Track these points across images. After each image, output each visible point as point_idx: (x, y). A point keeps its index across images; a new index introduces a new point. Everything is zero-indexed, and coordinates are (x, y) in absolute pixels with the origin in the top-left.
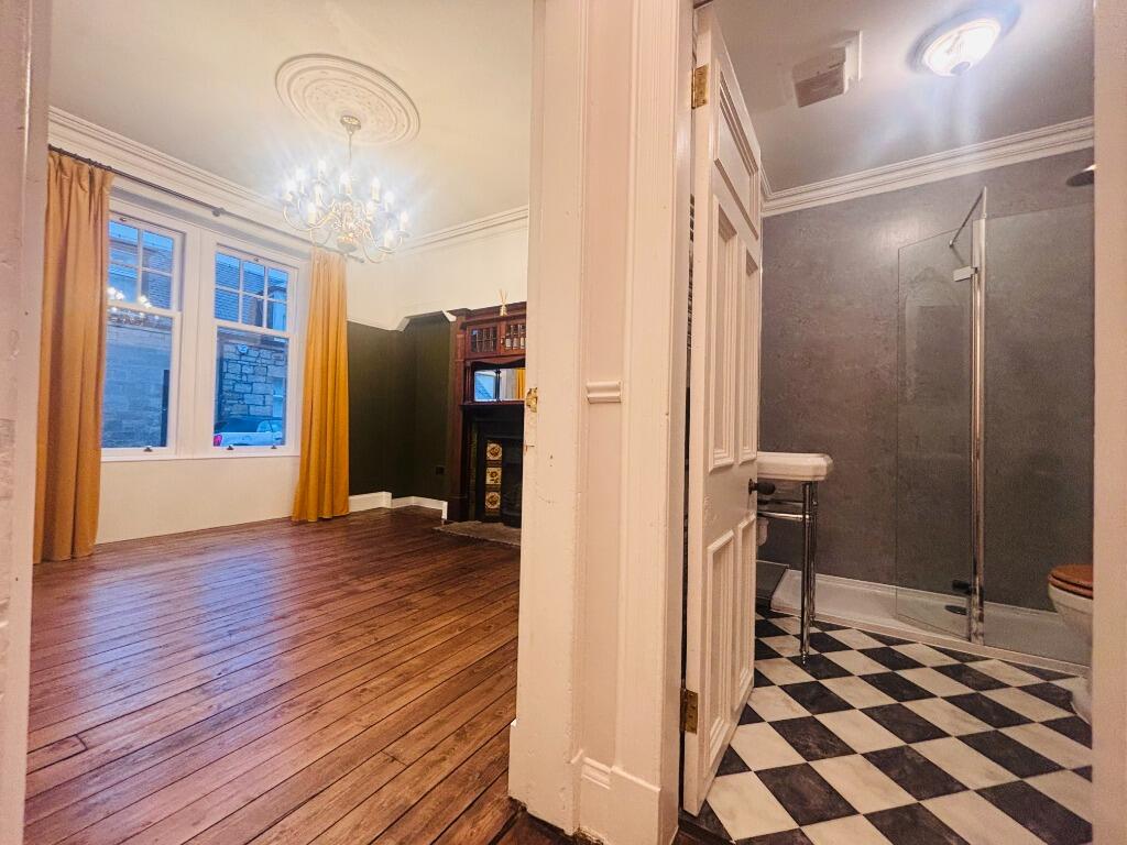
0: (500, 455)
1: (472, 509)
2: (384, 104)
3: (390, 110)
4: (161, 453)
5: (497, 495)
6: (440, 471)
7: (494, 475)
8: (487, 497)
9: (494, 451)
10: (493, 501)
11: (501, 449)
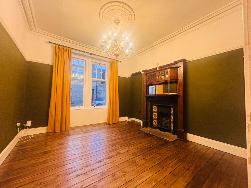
0: (157, 109)
1: (149, 124)
2: (125, 14)
3: (127, 15)
4: (82, 108)
5: (156, 121)
6: (140, 112)
7: (155, 115)
8: (153, 121)
9: (155, 108)
10: (155, 122)
11: (157, 107)
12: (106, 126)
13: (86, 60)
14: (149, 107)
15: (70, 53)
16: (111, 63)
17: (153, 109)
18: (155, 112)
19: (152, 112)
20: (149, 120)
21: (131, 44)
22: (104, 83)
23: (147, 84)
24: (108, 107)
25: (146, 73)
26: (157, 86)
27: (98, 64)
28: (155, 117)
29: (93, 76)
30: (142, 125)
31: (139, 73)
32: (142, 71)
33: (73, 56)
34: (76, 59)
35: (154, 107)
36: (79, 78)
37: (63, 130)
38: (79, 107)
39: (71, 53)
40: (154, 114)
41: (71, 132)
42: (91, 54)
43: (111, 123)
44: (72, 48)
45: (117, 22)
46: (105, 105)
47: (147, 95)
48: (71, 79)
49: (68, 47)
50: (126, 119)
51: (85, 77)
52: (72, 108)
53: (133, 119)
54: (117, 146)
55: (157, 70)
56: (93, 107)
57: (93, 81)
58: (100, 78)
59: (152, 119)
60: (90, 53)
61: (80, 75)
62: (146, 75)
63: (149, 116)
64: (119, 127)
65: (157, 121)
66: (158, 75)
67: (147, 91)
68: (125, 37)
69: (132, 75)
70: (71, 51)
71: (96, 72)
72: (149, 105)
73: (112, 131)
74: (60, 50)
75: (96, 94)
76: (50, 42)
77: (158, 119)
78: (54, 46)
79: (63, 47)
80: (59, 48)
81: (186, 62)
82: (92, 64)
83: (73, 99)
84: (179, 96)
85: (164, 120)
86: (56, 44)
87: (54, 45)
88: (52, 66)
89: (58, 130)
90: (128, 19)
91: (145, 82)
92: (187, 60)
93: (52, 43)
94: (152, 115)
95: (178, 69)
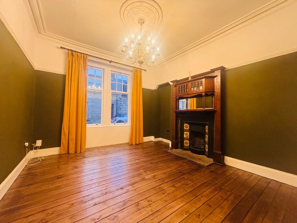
0: (189, 128)
1: (179, 145)
2: (151, 11)
3: (153, 13)
4: (99, 125)
5: (188, 141)
6: (168, 131)
7: (186, 135)
8: (184, 142)
9: (186, 126)
10: (187, 143)
11: (189, 126)
12: (128, 147)
13: (104, 69)
14: (179, 125)
15: (85, 60)
16: (134, 72)
17: (184, 127)
18: (187, 131)
19: (183, 131)
20: (179, 140)
21: (158, 49)
22: (125, 96)
23: (177, 97)
24: (130, 125)
25: (175, 83)
26: (189, 100)
27: (119, 74)
28: (186, 137)
29: (113, 87)
30: (170, 146)
31: (168, 84)
32: (171, 82)
33: (89, 63)
34: (93, 68)
35: (185, 125)
36: (96, 90)
38: (97, 124)
39: (87, 60)
40: (185, 133)
41: (87, 154)
42: (111, 62)
43: (134, 144)
44: (87, 55)
45: (142, 22)
46: (127, 122)
47: (177, 110)
48: (87, 91)
49: (83, 54)
50: (152, 138)
51: (103, 89)
52: (88, 126)
53: (160, 139)
54: (141, 171)
55: (189, 80)
56: (112, 125)
57: (113, 94)
58: (121, 91)
60: (109, 61)
61: (97, 87)
62: (175, 86)
63: (179, 136)
64: (143, 148)
65: (190, 142)
66: (190, 86)
67: (177, 106)
68: (150, 41)
69: (158, 86)
70: (86, 58)
71: (117, 83)
72: (180, 123)
73: (135, 153)
74: (74, 57)
75: (116, 109)
77: (190, 139)
78: (67, 52)
79: (77, 53)
80: (72, 54)
81: (225, 70)
82: (111, 73)
83: (89, 115)
84: (216, 111)
85: (197, 140)
86: (68, 49)
88: (64, 76)
89: (72, 151)
90: (154, 18)
91: (174, 94)
92: (226, 68)
93: (64, 48)
94: (182, 134)
95: (215, 79)
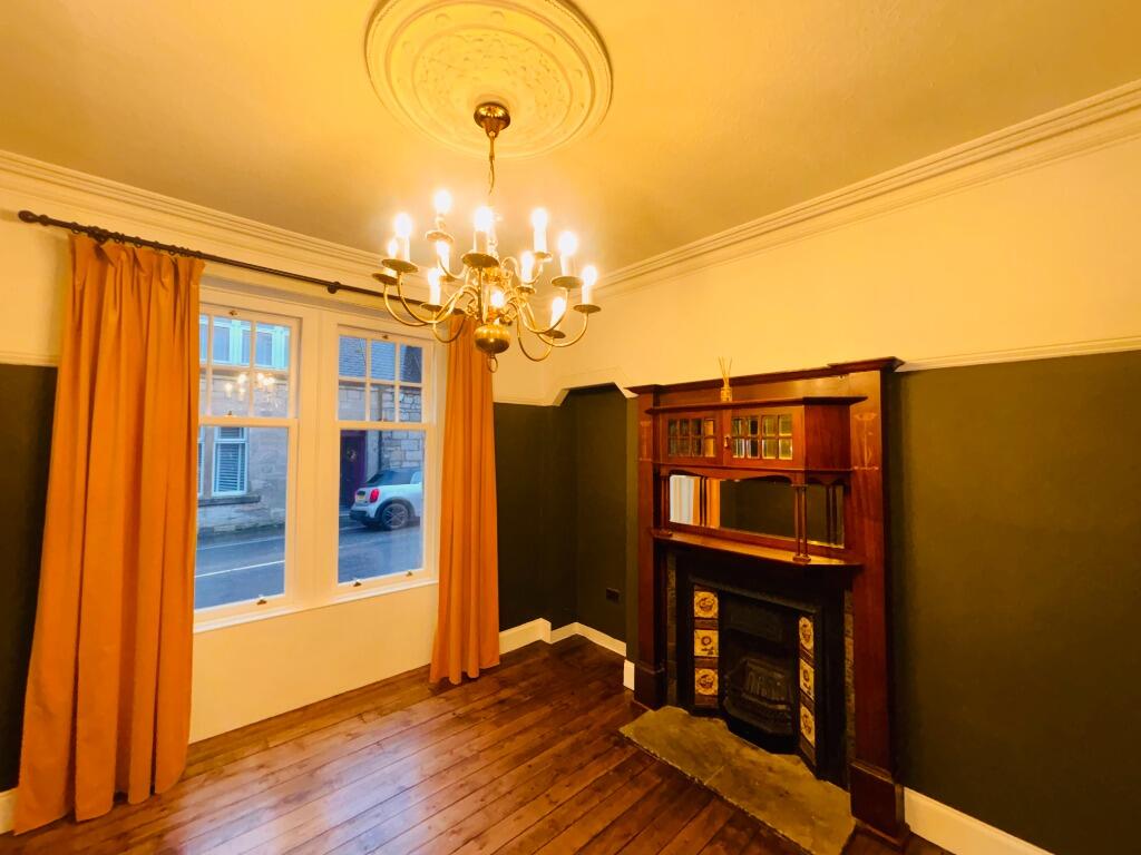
0: (715, 610)
1: (673, 688)
2: (552, 65)
3: (560, 75)
4: (279, 605)
5: (713, 675)
6: (612, 596)
7: (706, 643)
8: (697, 676)
9: (705, 603)
10: (707, 682)
11: (716, 599)
13: (301, 319)
14: (671, 594)
15: (183, 284)
17: (697, 609)
18: (706, 624)
19: (687, 624)
20: (671, 662)
25: (651, 401)
28: (705, 654)
30: (629, 682)
35: (699, 596)
37: (138, 794)
38: (262, 601)
39: (195, 283)
40: (699, 634)
42: (334, 287)
45: (495, 117)
46: (420, 565)
49: (172, 249)
50: (539, 630)
53: (577, 628)
55: (724, 397)
57: (348, 440)
59: (687, 662)
60: (326, 283)
62: (651, 412)
63: (671, 644)
65: (721, 676)
66: (728, 427)
67: (663, 510)
69: (567, 392)
70: (190, 276)
71: (368, 380)
72: (673, 582)
74: (110, 270)
75: (376, 445)
76: (26, 217)
77: (723, 664)
78: (66, 237)
79: (128, 245)
80: (100, 253)
81: (897, 371)
82: (341, 335)
84: (860, 568)
85: (754, 668)
86: (74, 227)
87: (63, 234)
90: (567, 99)
91: (645, 447)
92: (902, 363)
93: (44, 221)
94: (686, 642)
